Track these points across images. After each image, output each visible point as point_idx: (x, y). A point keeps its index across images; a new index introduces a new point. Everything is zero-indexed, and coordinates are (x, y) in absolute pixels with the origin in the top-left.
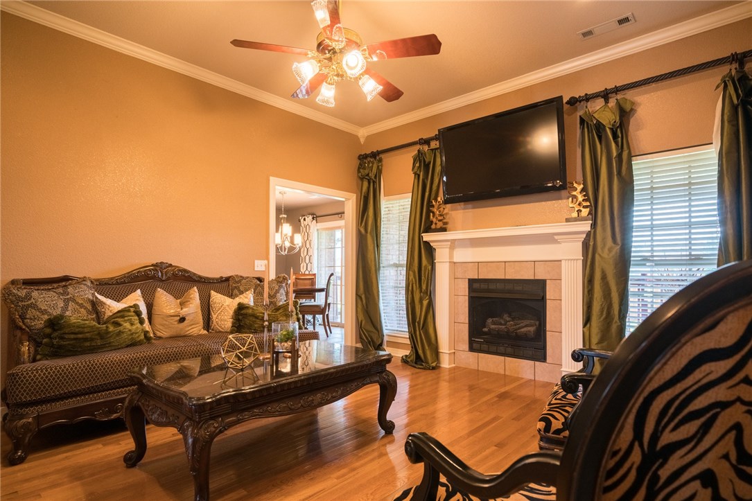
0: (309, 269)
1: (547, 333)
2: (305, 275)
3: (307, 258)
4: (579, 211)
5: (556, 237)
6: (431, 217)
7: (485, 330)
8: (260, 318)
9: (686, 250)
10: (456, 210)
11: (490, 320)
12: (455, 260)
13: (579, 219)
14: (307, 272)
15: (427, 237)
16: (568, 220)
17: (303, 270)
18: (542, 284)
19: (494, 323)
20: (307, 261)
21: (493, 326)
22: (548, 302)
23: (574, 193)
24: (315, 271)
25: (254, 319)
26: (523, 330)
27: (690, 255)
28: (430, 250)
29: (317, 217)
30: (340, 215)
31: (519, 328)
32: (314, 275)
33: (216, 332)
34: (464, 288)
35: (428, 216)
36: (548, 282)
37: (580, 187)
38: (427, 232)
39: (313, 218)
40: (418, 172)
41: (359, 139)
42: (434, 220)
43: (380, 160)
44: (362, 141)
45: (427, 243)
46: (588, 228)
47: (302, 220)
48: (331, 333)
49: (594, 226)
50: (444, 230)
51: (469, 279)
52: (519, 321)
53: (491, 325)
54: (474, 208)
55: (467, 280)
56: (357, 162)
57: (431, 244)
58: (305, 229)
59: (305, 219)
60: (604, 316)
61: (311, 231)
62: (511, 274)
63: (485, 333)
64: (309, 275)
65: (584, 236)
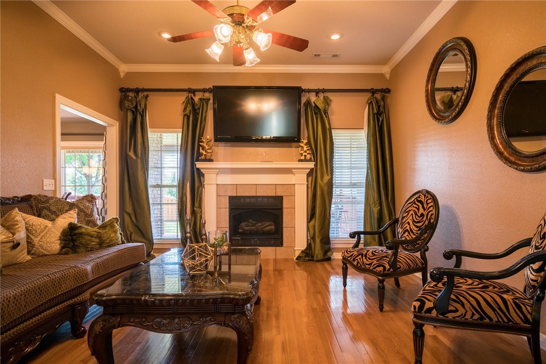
1: (284, 228)
4: (305, 156)
5: (293, 170)
6: (201, 150)
7: (240, 231)
8: (95, 236)
9: (349, 180)
10: (218, 146)
11: (243, 224)
12: (218, 183)
13: (305, 160)
15: (199, 165)
16: (300, 161)
18: (280, 199)
19: (247, 226)
21: (246, 228)
22: (284, 210)
23: (302, 145)
25: (90, 238)
26: (267, 228)
27: (351, 183)
28: (200, 174)
31: (265, 227)
33: (39, 256)
34: (226, 203)
35: (199, 150)
36: (284, 197)
37: (305, 141)
38: (197, 161)
40: (189, 114)
41: (119, 73)
42: (204, 153)
43: (147, 97)
44: (122, 75)
45: (198, 169)
46: (313, 166)
49: (316, 165)
50: (211, 160)
51: (229, 196)
52: (264, 223)
53: (244, 226)
54: (232, 146)
55: (228, 197)
56: (118, 95)
57: (202, 170)
60: (323, 216)
62: (261, 193)
63: (240, 233)
65: (309, 170)
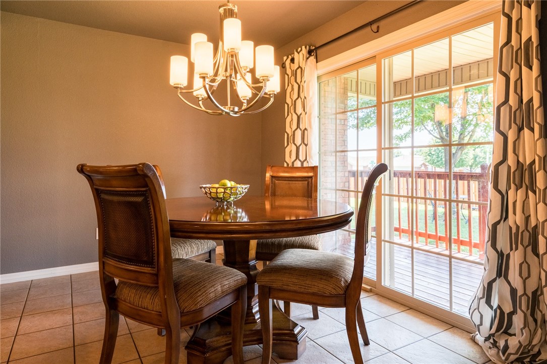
0: (302, 157)
2: (293, 168)
3: (299, 134)
14: (298, 164)
17: (289, 159)
20: (298, 141)
24: (313, 162)
29: (317, 48)
30: (374, 27)
32: (314, 169)
39: (310, 52)
47: (288, 63)
48: (367, 343)
58: (293, 79)
59: (293, 60)
61: (305, 78)
64: (302, 168)
